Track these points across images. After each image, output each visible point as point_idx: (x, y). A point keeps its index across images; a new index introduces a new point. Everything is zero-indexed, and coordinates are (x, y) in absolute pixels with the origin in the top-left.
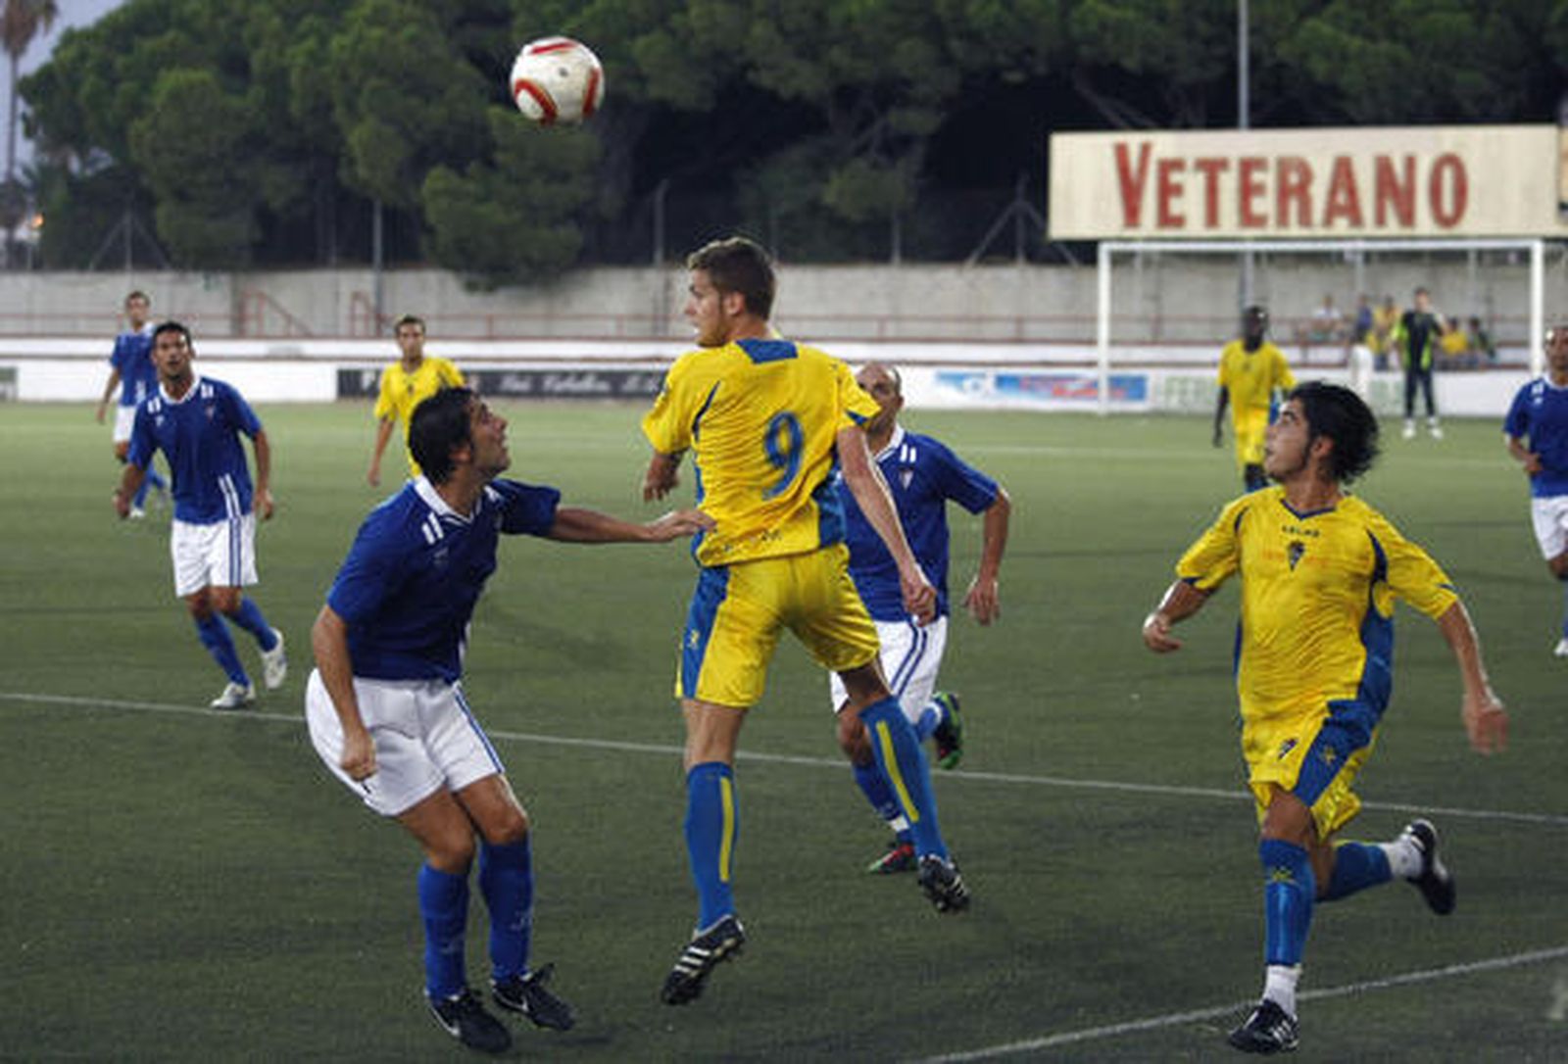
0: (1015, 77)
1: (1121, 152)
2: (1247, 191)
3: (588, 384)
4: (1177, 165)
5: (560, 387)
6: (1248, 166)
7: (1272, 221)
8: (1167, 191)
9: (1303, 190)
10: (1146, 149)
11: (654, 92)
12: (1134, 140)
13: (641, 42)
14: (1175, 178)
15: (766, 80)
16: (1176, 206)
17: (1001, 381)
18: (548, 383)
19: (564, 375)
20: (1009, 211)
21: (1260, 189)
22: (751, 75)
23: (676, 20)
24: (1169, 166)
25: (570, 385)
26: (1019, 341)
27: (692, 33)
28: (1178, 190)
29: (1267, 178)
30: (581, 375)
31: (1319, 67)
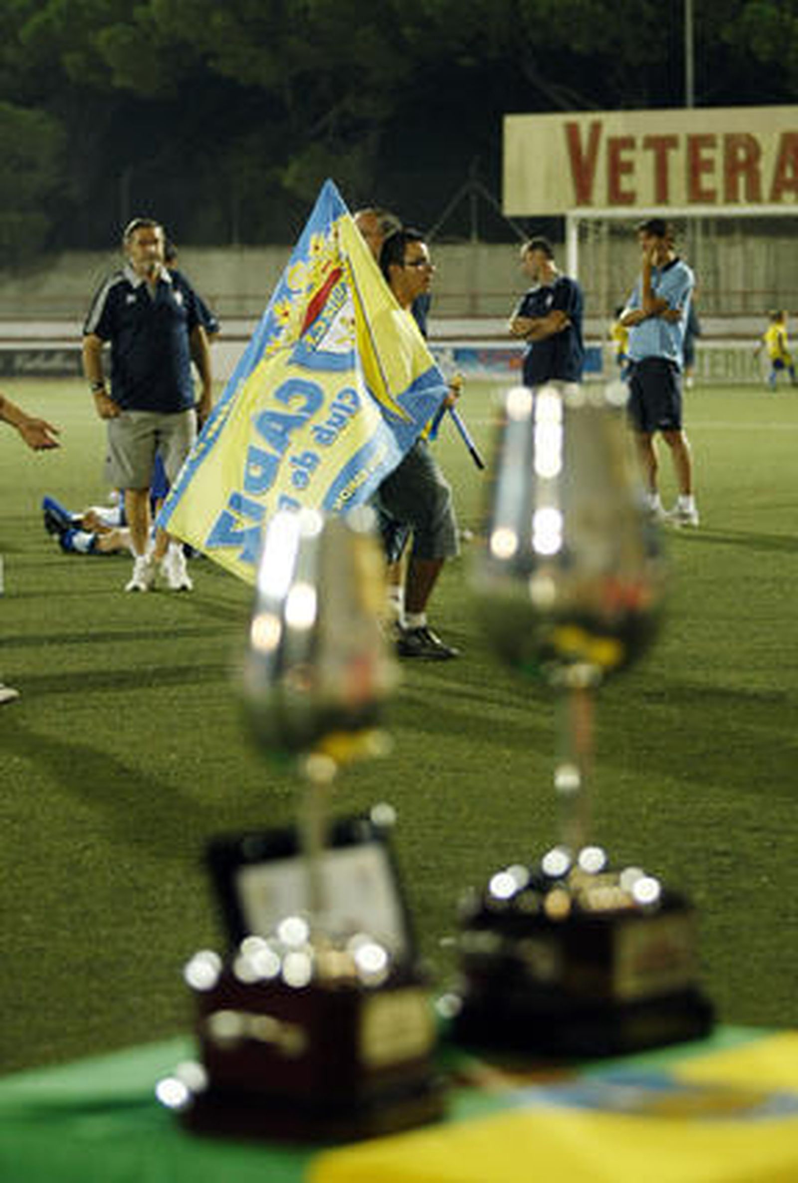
0: (467, 61)
1: (572, 131)
2: (696, 167)
3: (56, 363)
4: (628, 143)
5: (30, 366)
6: (697, 143)
7: (720, 197)
8: (618, 168)
9: (751, 166)
10: (596, 128)
11: (118, 81)
12: (584, 120)
13: (104, 34)
14: (625, 155)
15: (225, 68)
16: (626, 183)
17: (458, 355)
18: (19, 362)
19: (34, 354)
20: (463, 191)
21: (709, 166)
22: (211, 64)
23: (139, 12)
24: (619, 144)
25: (39, 363)
26: (473, 315)
27: (153, 23)
28: (629, 168)
29: (716, 155)
30: (50, 354)
31: (763, 49)
